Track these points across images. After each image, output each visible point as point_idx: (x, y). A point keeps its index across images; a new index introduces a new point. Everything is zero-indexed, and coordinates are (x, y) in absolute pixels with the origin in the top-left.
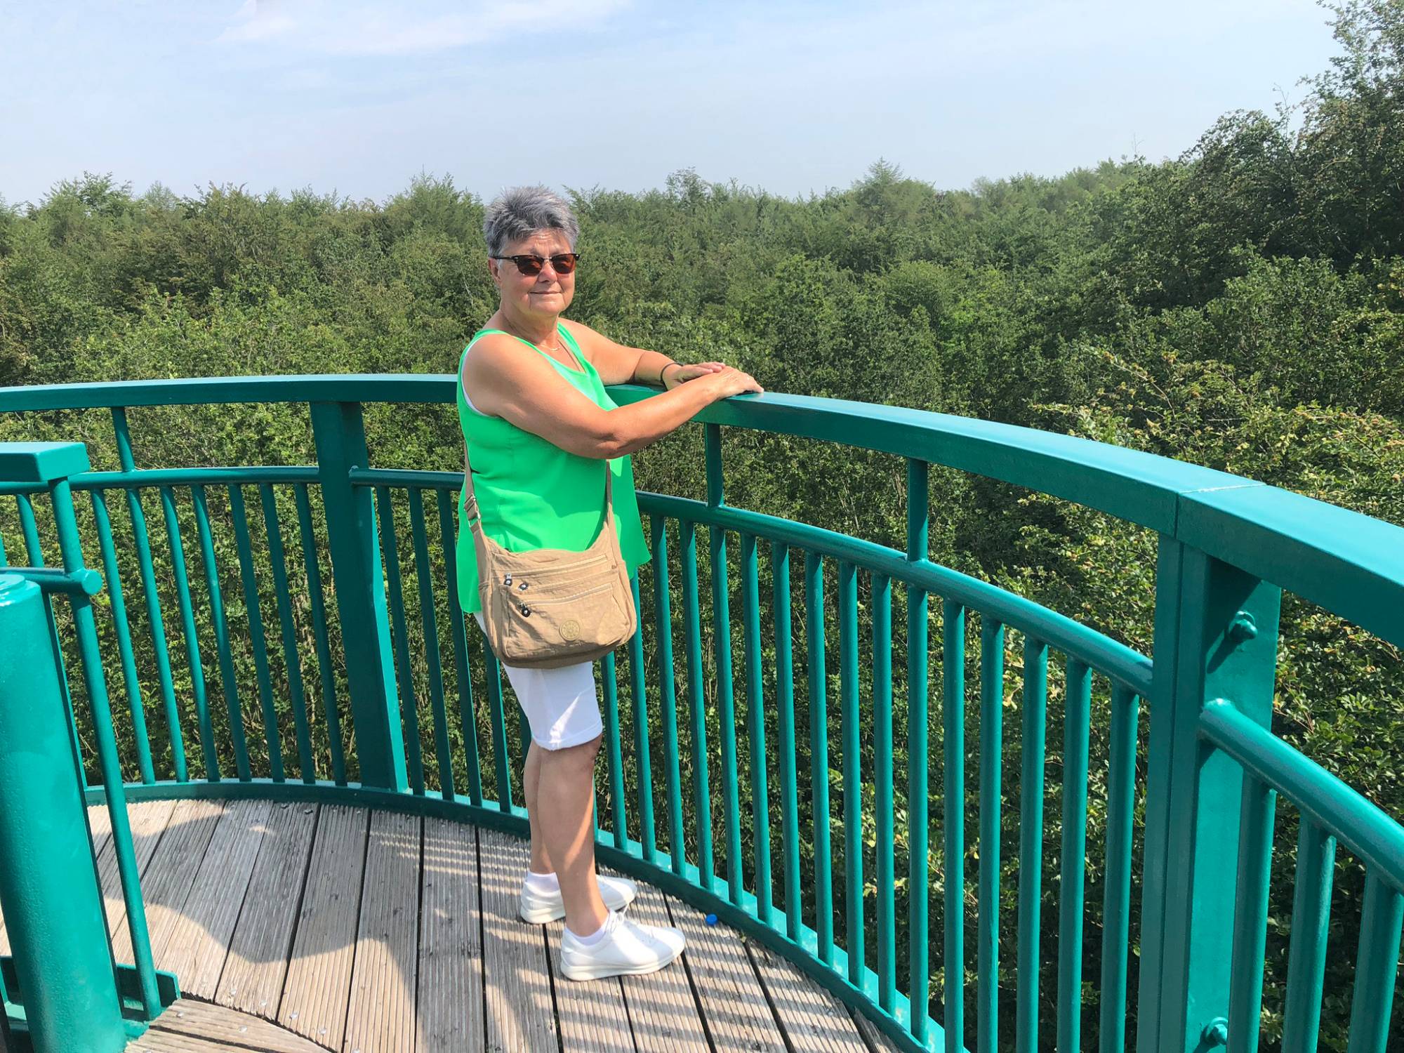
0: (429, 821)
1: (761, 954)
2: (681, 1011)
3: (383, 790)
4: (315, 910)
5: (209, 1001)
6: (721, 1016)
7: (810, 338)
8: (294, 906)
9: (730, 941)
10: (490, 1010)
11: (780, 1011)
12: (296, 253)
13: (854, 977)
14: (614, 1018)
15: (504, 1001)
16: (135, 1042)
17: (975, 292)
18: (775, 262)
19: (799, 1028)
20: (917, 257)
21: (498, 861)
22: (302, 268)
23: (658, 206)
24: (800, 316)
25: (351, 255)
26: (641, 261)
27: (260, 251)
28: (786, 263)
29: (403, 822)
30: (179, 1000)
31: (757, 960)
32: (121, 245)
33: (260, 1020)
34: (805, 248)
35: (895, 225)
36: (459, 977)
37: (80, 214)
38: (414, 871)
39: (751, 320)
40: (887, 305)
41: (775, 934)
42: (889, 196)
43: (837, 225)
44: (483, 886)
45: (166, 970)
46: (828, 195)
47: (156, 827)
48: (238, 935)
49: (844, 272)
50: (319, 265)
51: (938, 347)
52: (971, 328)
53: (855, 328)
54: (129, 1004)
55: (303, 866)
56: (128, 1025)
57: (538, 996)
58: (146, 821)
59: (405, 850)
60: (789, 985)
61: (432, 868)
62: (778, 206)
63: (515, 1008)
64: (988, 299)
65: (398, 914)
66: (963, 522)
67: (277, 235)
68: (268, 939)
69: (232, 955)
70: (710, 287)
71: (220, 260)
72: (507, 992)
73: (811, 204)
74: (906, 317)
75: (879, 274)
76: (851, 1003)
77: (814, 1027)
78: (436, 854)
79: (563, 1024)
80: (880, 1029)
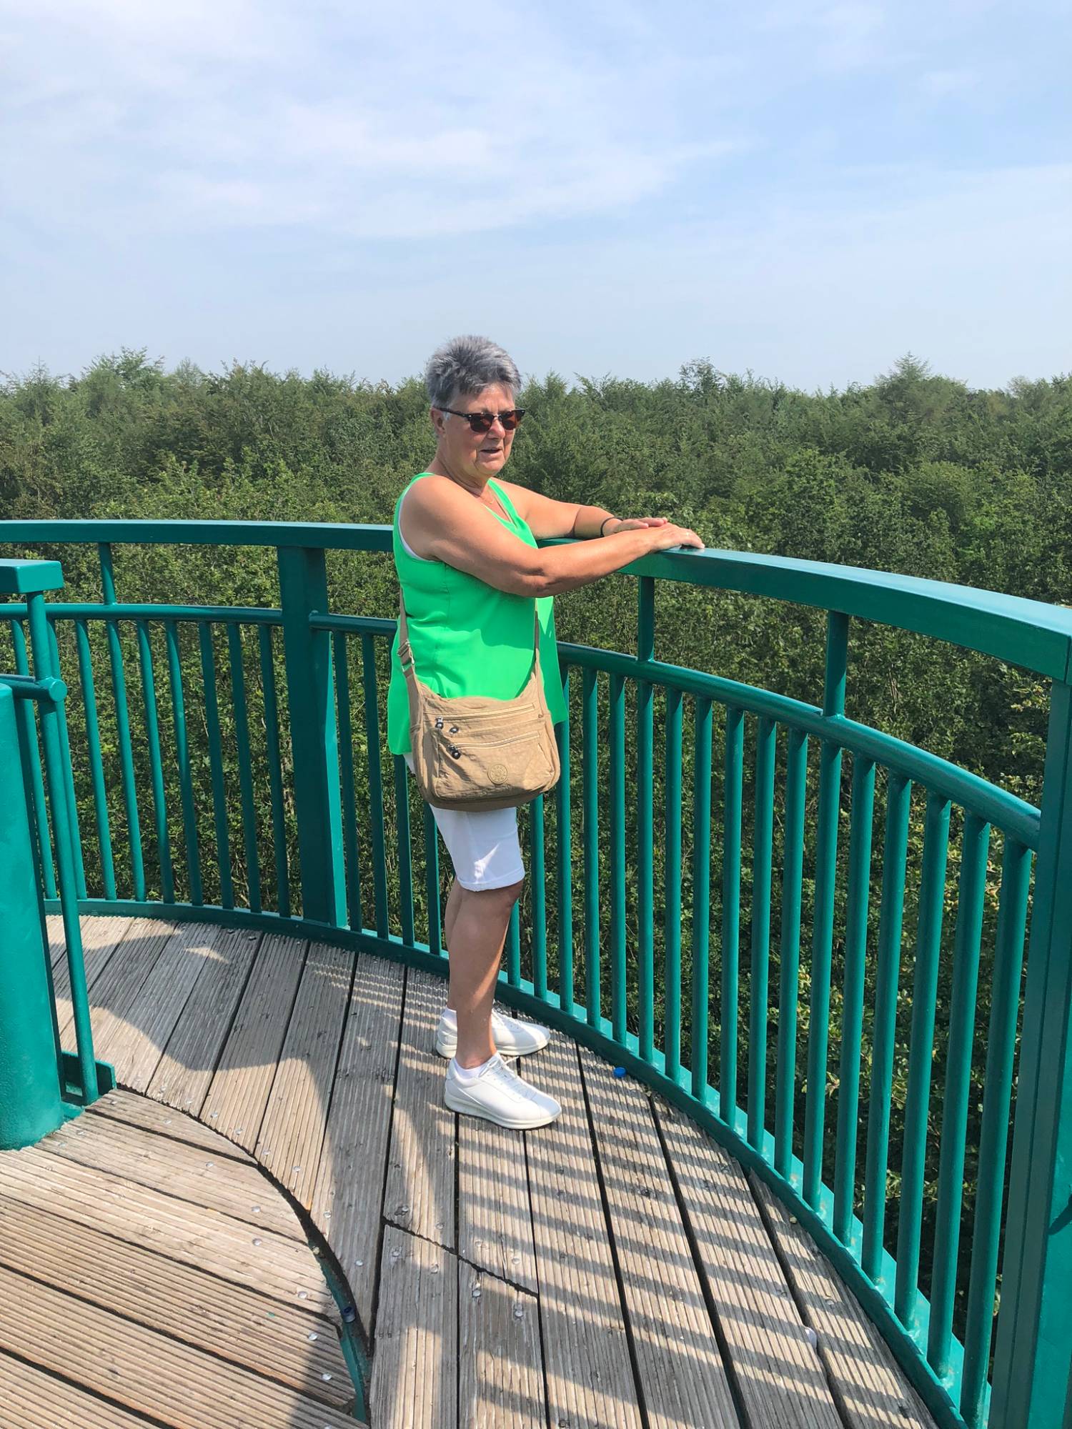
0: (362, 957)
1: (665, 1109)
2: (578, 1152)
3: (322, 924)
4: (245, 1026)
5: (141, 1094)
6: (616, 1161)
7: (816, 535)
8: (227, 1020)
9: (635, 1094)
10: (395, 1131)
11: (675, 1164)
12: (310, 431)
13: (752, 1139)
14: (511, 1150)
15: (409, 1124)
16: (71, 1122)
17: (1001, 498)
18: (787, 456)
19: (691, 1181)
20: (940, 458)
21: (422, 999)
22: (315, 447)
23: (669, 394)
24: (807, 511)
25: (362, 436)
26: (646, 451)
27: (277, 429)
28: (797, 457)
29: (338, 956)
30: (115, 1090)
31: (659, 1115)
32: (149, 418)
33: (184, 1116)
34: (820, 443)
35: (919, 423)
36: (371, 1099)
37: (115, 386)
38: (342, 1000)
39: (756, 515)
40: (903, 505)
41: (680, 1091)
42: (914, 392)
43: (857, 421)
44: (405, 1020)
45: (106, 1060)
46: (850, 390)
47: (114, 939)
48: (174, 1040)
49: (859, 469)
50: (332, 445)
51: (957, 554)
52: (993, 535)
53: (865, 526)
54: (71, 1090)
55: (240, 986)
56: (67, 1107)
57: (442, 1124)
58: (105, 933)
59: (336, 980)
60: (687, 1140)
61: (360, 999)
62: (796, 399)
63: (419, 1133)
64: (1015, 506)
65: (321, 1037)
66: (964, 733)
67: (293, 413)
68: (200, 1046)
69: (166, 1057)
70: (716, 479)
71: (238, 435)
72: (414, 1117)
73: (831, 399)
74: (923, 521)
75: (897, 474)
76: (745, 1163)
77: (706, 1182)
78: (366, 987)
79: (462, 1151)
80: (772, 1190)
